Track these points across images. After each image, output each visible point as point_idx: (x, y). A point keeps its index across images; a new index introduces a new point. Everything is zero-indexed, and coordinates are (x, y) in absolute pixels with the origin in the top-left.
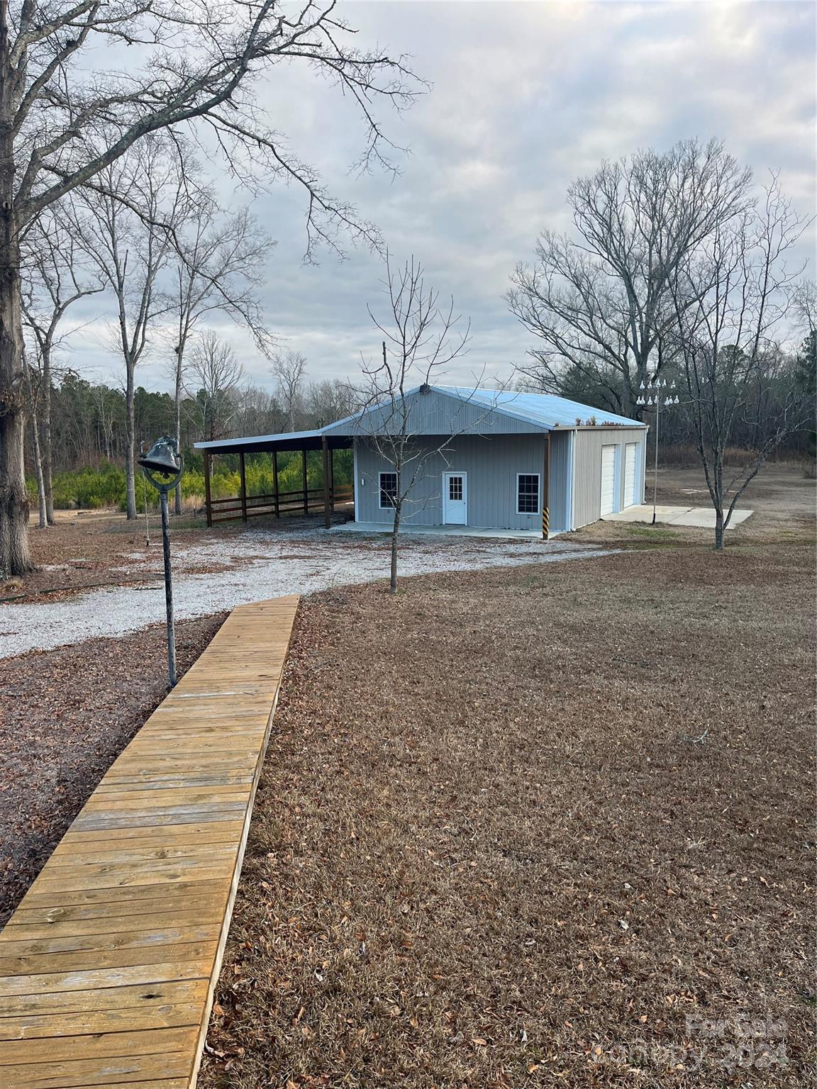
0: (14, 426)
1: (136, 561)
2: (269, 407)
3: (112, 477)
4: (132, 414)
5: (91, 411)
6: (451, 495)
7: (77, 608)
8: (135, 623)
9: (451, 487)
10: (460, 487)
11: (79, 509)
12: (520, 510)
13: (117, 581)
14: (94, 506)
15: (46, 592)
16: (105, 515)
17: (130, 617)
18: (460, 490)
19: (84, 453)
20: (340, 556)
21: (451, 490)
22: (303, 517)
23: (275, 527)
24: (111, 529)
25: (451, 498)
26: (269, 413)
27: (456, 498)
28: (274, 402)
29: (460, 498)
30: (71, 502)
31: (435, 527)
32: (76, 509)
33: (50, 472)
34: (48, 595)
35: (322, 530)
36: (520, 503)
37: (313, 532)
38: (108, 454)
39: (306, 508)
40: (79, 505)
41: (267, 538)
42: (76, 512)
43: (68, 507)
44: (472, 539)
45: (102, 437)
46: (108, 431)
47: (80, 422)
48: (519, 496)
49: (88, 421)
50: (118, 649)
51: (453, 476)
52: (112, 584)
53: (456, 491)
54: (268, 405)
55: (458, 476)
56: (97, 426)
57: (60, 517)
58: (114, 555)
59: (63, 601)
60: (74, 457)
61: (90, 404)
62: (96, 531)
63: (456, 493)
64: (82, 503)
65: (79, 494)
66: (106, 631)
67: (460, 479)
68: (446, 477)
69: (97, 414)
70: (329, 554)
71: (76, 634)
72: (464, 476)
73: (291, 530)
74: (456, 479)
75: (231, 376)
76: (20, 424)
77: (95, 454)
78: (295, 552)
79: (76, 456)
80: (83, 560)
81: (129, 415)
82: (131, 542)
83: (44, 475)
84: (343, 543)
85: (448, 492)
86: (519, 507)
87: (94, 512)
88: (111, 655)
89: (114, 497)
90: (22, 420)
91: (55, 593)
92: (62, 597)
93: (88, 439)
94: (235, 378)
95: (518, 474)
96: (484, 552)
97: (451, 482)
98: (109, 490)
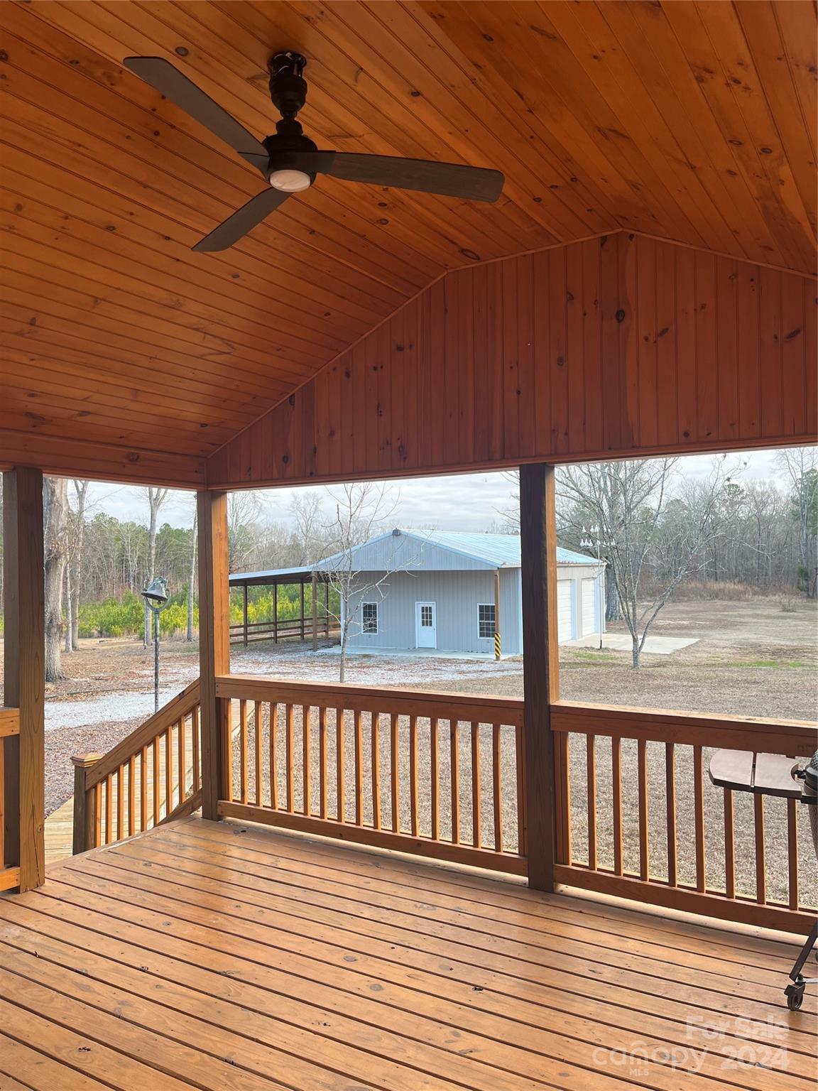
0: (57, 567)
1: (145, 676)
2: (289, 542)
3: (134, 607)
4: (153, 552)
5: (118, 546)
6: (423, 622)
7: (95, 705)
8: (138, 713)
9: (423, 615)
10: (431, 615)
11: (101, 637)
12: (481, 636)
13: (127, 688)
14: (115, 635)
15: (72, 694)
16: (124, 643)
17: (134, 710)
18: (431, 618)
19: (109, 585)
20: (316, 672)
21: (423, 618)
22: (299, 642)
23: (270, 651)
24: (129, 652)
25: (423, 625)
26: (288, 548)
27: (427, 625)
28: (294, 536)
29: (431, 625)
30: (94, 631)
31: (409, 650)
32: (98, 637)
33: (78, 603)
34: (73, 696)
35: (309, 652)
36: (481, 629)
37: (302, 654)
38: (132, 586)
39: (302, 635)
40: (101, 634)
41: (261, 659)
42: (98, 640)
43: (91, 636)
44: (435, 660)
45: (127, 571)
46: (133, 564)
47: (107, 557)
48: (480, 623)
49: (114, 555)
50: (122, 727)
51: (425, 606)
52: (123, 690)
53: (427, 618)
54: (288, 540)
55: (428, 606)
56: (123, 560)
57: (82, 644)
58: (128, 671)
59: (84, 701)
60: (100, 589)
61: (118, 539)
62: (114, 654)
63: (427, 621)
64: (104, 632)
65: (101, 624)
66: (115, 718)
67: (430, 608)
68: (419, 606)
69: (124, 548)
70: (307, 671)
71: (93, 719)
72: (433, 605)
73: (284, 653)
74: (427, 608)
75: (250, 515)
76: (61, 565)
77: (119, 586)
78: (280, 669)
79: (101, 589)
80: (102, 675)
81: (151, 553)
82: (144, 662)
83: (72, 606)
84: (324, 663)
85: (421, 620)
86: (480, 633)
87: (114, 640)
88: (117, 730)
89: (134, 626)
90: (63, 562)
91: (78, 695)
92: (84, 698)
93: (114, 573)
94: (255, 516)
95: (478, 605)
96: (439, 669)
97: (423, 611)
98: (130, 620)
